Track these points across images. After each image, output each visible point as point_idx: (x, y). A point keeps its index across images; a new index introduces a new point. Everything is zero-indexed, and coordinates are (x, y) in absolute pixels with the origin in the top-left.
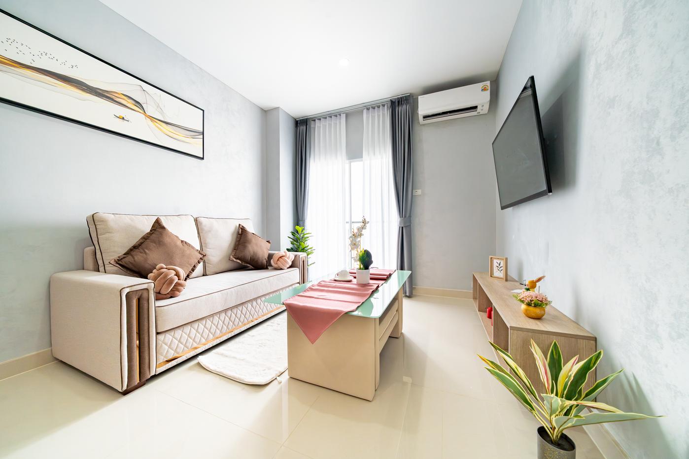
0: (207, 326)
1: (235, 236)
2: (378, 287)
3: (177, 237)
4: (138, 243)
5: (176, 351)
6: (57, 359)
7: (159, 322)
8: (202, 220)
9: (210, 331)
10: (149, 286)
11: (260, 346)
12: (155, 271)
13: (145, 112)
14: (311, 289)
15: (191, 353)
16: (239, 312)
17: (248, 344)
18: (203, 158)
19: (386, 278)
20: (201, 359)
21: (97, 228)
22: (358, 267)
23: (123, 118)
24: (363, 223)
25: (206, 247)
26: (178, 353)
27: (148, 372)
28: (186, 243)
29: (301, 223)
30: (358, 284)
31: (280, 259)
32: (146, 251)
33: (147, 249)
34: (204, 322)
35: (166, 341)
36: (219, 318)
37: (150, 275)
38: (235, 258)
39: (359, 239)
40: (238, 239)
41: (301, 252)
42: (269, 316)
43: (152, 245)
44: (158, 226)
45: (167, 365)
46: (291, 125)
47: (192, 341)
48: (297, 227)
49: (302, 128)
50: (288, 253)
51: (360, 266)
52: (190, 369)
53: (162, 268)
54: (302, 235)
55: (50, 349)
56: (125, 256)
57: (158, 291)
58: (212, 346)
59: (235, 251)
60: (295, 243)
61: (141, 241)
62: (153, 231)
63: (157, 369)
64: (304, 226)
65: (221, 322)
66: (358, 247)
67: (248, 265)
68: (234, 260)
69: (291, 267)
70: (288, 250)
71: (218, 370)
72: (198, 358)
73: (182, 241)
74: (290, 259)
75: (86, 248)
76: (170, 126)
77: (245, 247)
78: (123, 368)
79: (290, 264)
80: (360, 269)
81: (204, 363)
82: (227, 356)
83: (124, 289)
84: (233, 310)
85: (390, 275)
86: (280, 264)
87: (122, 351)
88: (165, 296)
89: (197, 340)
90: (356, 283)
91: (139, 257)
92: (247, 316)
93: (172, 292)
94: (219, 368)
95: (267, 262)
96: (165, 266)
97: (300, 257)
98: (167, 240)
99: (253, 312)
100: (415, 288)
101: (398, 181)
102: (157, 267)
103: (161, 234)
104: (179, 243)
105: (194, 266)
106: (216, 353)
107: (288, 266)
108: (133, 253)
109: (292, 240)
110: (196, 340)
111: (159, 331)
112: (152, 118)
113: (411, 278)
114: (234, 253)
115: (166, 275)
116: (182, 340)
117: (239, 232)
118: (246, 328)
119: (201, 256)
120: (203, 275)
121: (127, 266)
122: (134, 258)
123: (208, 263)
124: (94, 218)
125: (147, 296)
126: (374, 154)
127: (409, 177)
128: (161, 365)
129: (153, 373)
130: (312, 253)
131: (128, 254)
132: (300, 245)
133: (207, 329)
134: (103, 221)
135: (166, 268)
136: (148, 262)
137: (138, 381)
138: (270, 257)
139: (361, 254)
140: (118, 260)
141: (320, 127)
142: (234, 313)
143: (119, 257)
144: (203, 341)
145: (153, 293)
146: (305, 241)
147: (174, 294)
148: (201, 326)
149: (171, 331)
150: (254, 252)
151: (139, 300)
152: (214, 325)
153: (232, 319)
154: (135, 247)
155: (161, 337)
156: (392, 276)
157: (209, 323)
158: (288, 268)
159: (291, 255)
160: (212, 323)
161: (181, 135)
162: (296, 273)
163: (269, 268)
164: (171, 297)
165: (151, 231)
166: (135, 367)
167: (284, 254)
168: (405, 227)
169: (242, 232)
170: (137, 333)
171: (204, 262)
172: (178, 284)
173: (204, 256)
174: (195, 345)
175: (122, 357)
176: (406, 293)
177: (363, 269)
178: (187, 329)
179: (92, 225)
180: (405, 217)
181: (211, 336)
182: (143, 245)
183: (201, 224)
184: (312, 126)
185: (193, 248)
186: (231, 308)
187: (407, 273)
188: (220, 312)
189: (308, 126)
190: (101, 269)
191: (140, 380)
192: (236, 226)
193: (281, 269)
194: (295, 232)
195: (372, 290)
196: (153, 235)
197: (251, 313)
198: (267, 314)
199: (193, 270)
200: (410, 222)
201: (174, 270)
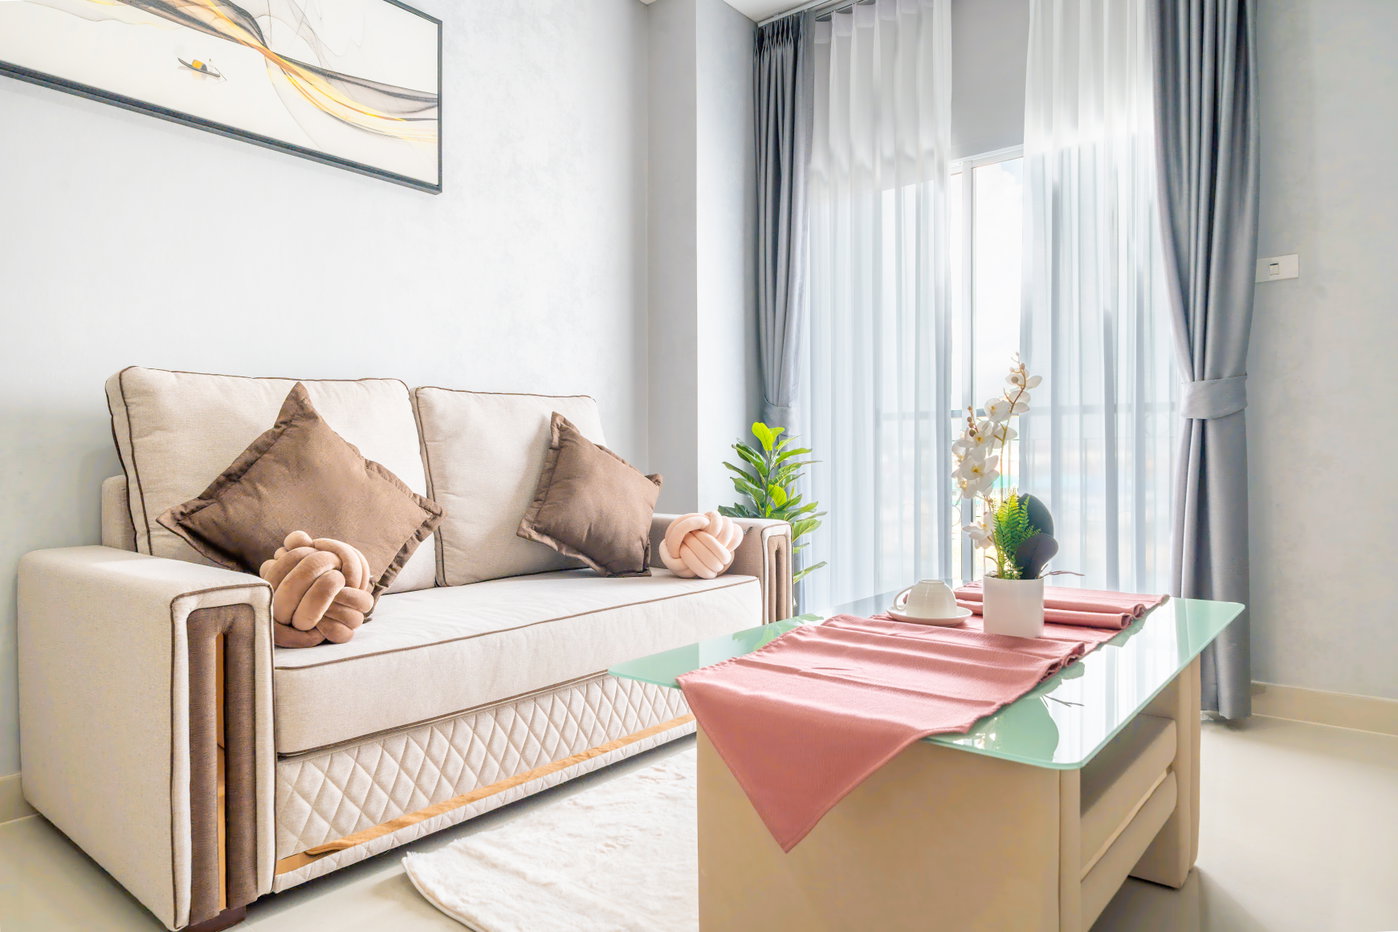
0: (435, 750)
1: (539, 456)
2: (1079, 651)
3: (354, 449)
4: (239, 464)
5: (335, 824)
6: (34, 810)
7: (283, 719)
8: (434, 397)
9: (443, 771)
10: (253, 595)
11: (607, 845)
12: (280, 553)
13: (264, 44)
14: (795, 645)
15: (385, 837)
16: (542, 717)
17: (570, 835)
18: (438, 188)
19: (1122, 624)
20: (413, 862)
21: (131, 413)
22: (993, 568)
23: (204, 69)
24: (1015, 380)
25: (444, 487)
26: (342, 832)
27: (250, 881)
28: (380, 469)
29: (774, 413)
30: (989, 638)
31: (693, 541)
32: (261, 488)
33: (261, 481)
34: (425, 737)
35: (306, 785)
36: (474, 730)
37: (268, 566)
38: (536, 529)
39: (996, 452)
40: (549, 465)
41: (770, 517)
42: (648, 744)
43: (279, 469)
44: (297, 414)
45: (309, 866)
46: (740, 46)
47: (385, 797)
48: (759, 428)
49: (778, 52)
50: (721, 519)
51: (1001, 565)
52: (379, 891)
53: (300, 544)
54: (775, 458)
55: (15, 775)
56: (203, 502)
57: (284, 618)
58: (451, 824)
59: (536, 504)
60: (750, 485)
61: (250, 457)
62: (284, 426)
63: (278, 876)
64: (784, 422)
65: (480, 746)
66: (990, 484)
67: (581, 557)
68: (535, 535)
69: (731, 570)
70: (724, 511)
71: (462, 908)
72: (404, 859)
73: (369, 464)
74: (728, 541)
75: (107, 477)
76: (338, 82)
77: (570, 492)
78: (177, 853)
79: (729, 558)
80: (1001, 575)
81: (423, 879)
82: (494, 866)
83: (181, 600)
84: (522, 707)
85: (1140, 613)
86: (691, 558)
87: (175, 799)
88: (306, 637)
89: (404, 796)
90: (981, 631)
91: (238, 509)
92: (571, 734)
93: (326, 625)
94: (463, 901)
95: (646, 550)
96: (307, 538)
97: (768, 533)
98: (320, 455)
99: (590, 720)
100: (1261, 690)
101: (1182, 222)
102: (288, 540)
103: (305, 436)
104: (358, 468)
105: (405, 550)
106: (460, 851)
107: (720, 568)
108: (224, 495)
109: (737, 475)
110: (400, 794)
111: (285, 749)
112: (285, 63)
113: (1242, 632)
114: (534, 511)
115: (310, 568)
116: (355, 790)
117: (551, 441)
118: (566, 779)
119: (427, 516)
120: (437, 585)
121: (206, 534)
122: (224, 509)
123: (450, 543)
124: (123, 381)
125: (249, 626)
126: (1075, 122)
127: (1236, 203)
128: (291, 863)
129: (265, 888)
130: (811, 525)
131: (211, 497)
132: (769, 494)
133: (436, 763)
134: (145, 393)
135: (313, 546)
136: (267, 526)
137: (222, 906)
138: (658, 532)
139: (1004, 515)
140: (182, 514)
141: (850, 38)
142: (524, 719)
143: (185, 506)
144: (423, 801)
145: (266, 620)
146: (788, 480)
147: (333, 630)
148: (417, 751)
149: (321, 754)
150: (601, 513)
151: (226, 639)
152: (459, 751)
153: (516, 737)
154: (231, 477)
155: (290, 770)
156: (1150, 619)
157: (441, 740)
158: (720, 575)
159: (734, 530)
160: (451, 742)
161: (369, 110)
162: (747, 598)
163: (654, 571)
164: (326, 642)
165: (276, 426)
166: (214, 858)
167: (706, 522)
168: (1216, 419)
169: (561, 439)
170: (219, 745)
171: (439, 539)
172: (343, 601)
173: (436, 516)
174: (396, 813)
175: (176, 819)
176: (1216, 706)
177: (1011, 577)
178: (373, 753)
179: (119, 405)
180: (1217, 376)
181: (448, 789)
182: (253, 472)
183: (430, 408)
184: (817, 41)
185: (401, 486)
186: (517, 700)
187: (1222, 612)
188: (477, 710)
189: (801, 44)
190: (142, 542)
191: (227, 905)
192: (543, 420)
193: (697, 577)
194: (751, 448)
195: (1049, 662)
196: (284, 440)
197: (585, 727)
198: (640, 736)
199: (400, 561)
200: (1241, 395)
201: (336, 551)
